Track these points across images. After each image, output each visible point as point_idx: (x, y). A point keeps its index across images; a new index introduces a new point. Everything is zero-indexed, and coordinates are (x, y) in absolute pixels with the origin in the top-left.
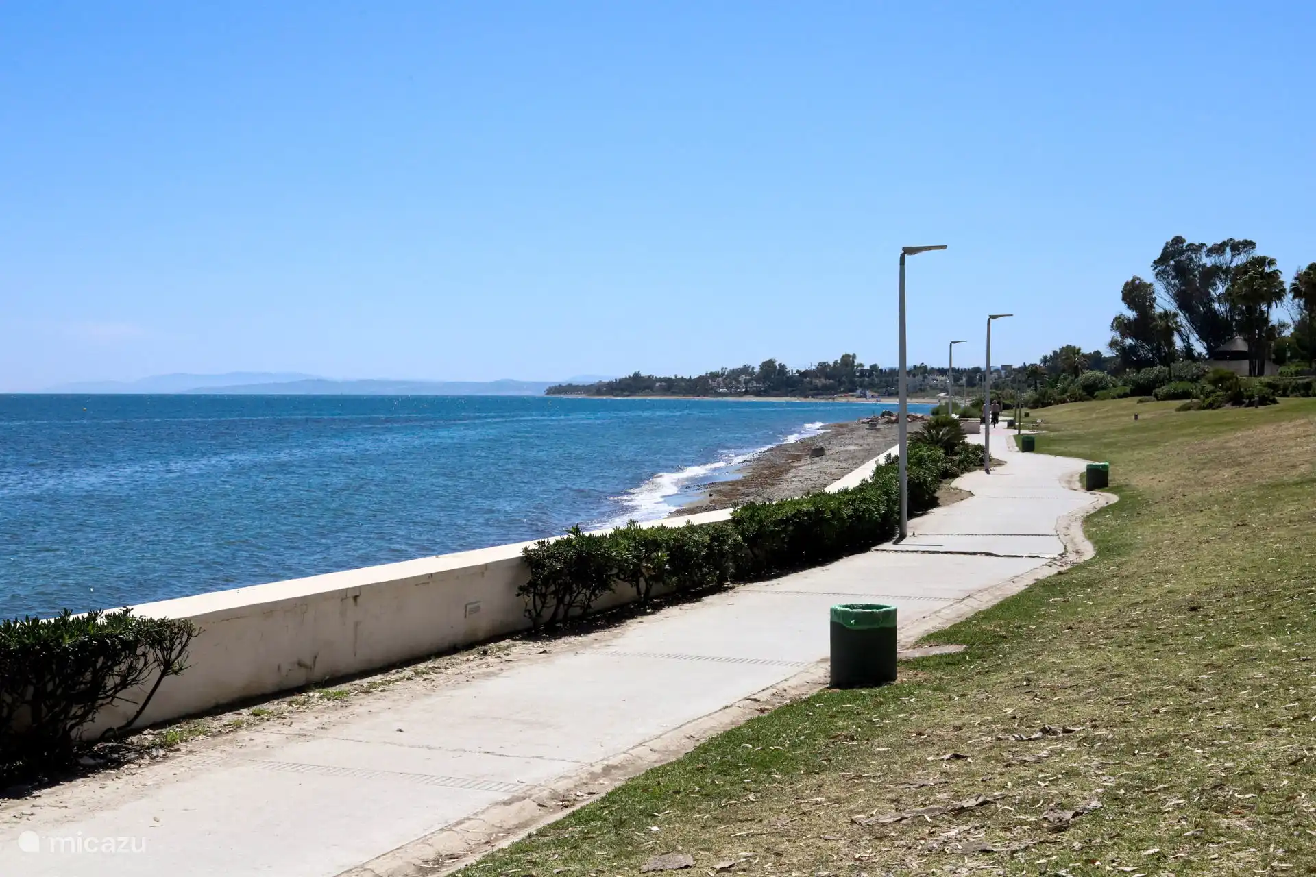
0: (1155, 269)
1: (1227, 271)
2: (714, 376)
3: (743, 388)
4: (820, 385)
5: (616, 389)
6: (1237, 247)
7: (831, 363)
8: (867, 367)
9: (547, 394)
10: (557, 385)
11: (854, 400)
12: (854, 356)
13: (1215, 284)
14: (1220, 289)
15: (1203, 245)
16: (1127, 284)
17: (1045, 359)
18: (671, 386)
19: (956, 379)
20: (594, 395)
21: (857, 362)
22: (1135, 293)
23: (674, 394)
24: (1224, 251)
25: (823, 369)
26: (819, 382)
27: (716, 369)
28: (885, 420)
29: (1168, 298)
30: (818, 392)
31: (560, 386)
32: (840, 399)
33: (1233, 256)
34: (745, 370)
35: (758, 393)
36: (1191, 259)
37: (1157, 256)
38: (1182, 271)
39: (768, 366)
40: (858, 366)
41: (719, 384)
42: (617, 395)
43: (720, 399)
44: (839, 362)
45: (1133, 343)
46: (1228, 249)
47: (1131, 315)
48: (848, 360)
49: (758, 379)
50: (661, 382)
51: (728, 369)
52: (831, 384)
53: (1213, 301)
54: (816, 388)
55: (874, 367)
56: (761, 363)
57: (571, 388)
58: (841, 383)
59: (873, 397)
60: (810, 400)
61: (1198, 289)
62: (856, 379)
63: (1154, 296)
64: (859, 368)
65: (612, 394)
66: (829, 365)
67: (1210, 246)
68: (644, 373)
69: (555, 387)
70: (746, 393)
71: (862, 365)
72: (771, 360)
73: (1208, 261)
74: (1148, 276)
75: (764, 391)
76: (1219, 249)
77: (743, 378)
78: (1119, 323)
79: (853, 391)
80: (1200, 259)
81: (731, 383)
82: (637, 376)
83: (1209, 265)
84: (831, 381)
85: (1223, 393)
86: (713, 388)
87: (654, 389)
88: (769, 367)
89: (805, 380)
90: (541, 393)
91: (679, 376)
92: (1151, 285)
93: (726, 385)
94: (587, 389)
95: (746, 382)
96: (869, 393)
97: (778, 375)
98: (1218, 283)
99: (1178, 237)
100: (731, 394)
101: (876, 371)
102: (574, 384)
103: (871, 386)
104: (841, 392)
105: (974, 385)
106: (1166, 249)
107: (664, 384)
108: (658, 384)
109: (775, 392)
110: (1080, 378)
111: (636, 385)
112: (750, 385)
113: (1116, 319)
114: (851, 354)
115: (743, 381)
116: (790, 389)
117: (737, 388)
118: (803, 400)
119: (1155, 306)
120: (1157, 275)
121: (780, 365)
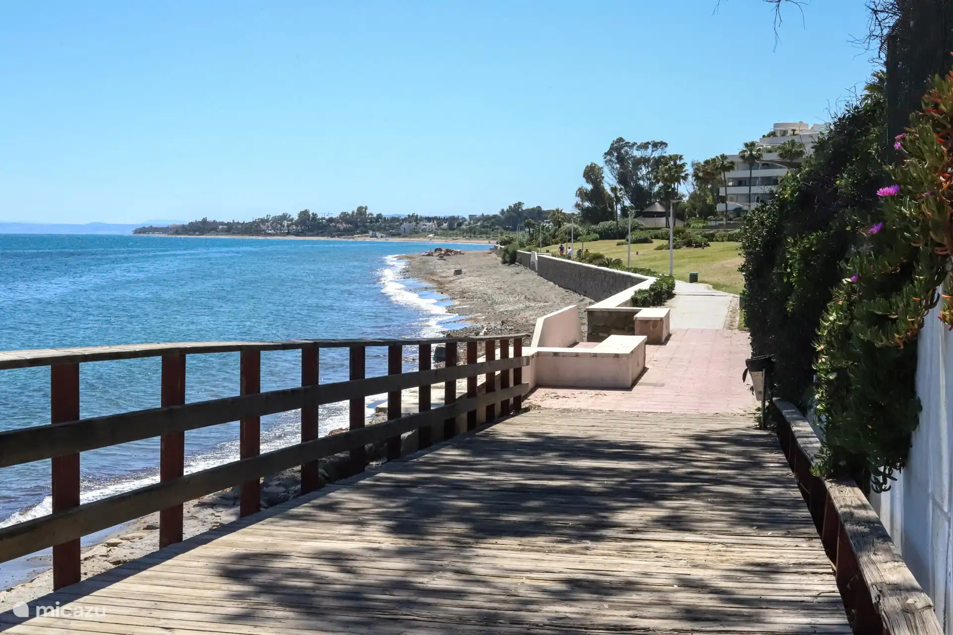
0: (605, 158)
1: (649, 160)
2: (263, 221)
3: (286, 230)
4: (342, 228)
5: (189, 231)
6: (656, 145)
7: (350, 213)
8: (375, 216)
9: (134, 233)
10: (142, 227)
11: (368, 239)
12: (366, 208)
13: (641, 169)
14: (644, 171)
15: (635, 143)
16: (587, 167)
17: (503, 212)
18: (231, 228)
19: (439, 225)
20: (173, 234)
21: (368, 212)
22: (592, 174)
23: (234, 234)
24: (647, 148)
25: (344, 217)
26: (342, 226)
27: (263, 216)
28: (437, 254)
29: (611, 177)
30: (341, 233)
31: (144, 227)
32: (359, 238)
33: (653, 151)
34: (284, 217)
35: (297, 234)
36: (628, 153)
37: (607, 149)
38: (621, 160)
40: (369, 215)
41: (268, 227)
42: (190, 235)
43: (269, 238)
44: (356, 212)
45: (590, 206)
46: (650, 146)
47: (589, 187)
48: (361, 211)
49: (296, 224)
50: (223, 225)
51: (271, 217)
52: (350, 227)
53: (639, 179)
54: (339, 230)
55: (379, 216)
56: (299, 212)
57: (152, 229)
58: (357, 227)
59: (382, 237)
60: (336, 239)
61: (631, 171)
62: (368, 224)
63: (603, 175)
64: (370, 216)
65: (187, 234)
66: (348, 214)
67: (639, 144)
68: (210, 219)
69: (140, 229)
70: (288, 233)
71: (371, 214)
72: (306, 210)
73: (637, 154)
74: (600, 162)
75: (302, 232)
76: (645, 146)
77: (285, 223)
78: (581, 192)
79: (366, 232)
80: (633, 152)
81: (277, 226)
82: (204, 221)
83: (638, 157)
84: (350, 225)
85: (681, 240)
86: (264, 230)
87: (218, 230)
88: (305, 215)
89: (331, 224)
90: (129, 233)
91: (236, 221)
92: (602, 168)
93: (274, 229)
94: (165, 230)
95: (288, 226)
96: (378, 234)
97: (312, 221)
98: (643, 168)
99: (621, 138)
100: (276, 235)
101: (381, 218)
102: (154, 226)
103: (379, 229)
104: (358, 233)
105: (454, 229)
106: (612, 145)
107: (225, 227)
108: (220, 227)
109: (310, 233)
110: (562, 228)
111: (203, 227)
112: (290, 228)
113: (580, 189)
114: (364, 206)
115: (286, 225)
116: (320, 231)
117: (281, 230)
118: (330, 239)
119: (603, 181)
120: (606, 162)
121: (313, 214)
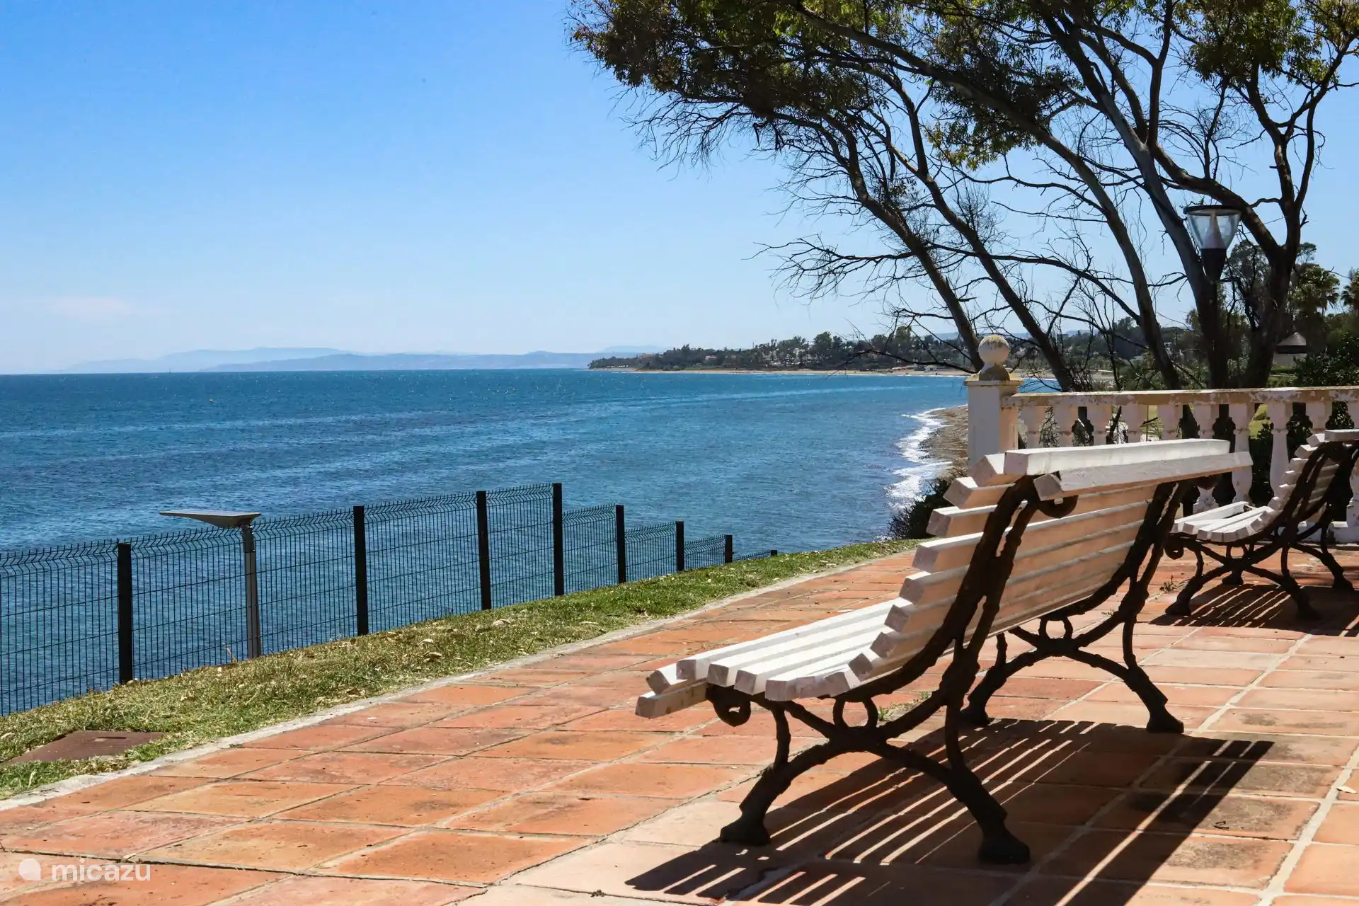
2: (765, 349)
3: (798, 361)
4: (876, 357)
5: (665, 364)
7: (887, 335)
8: (922, 338)
9: (591, 368)
10: (600, 358)
11: (912, 373)
18: (722, 359)
20: (643, 369)
21: (913, 334)
23: (726, 367)
25: (879, 341)
26: (876, 354)
27: (766, 340)
30: (874, 365)
31: (603, 359)
32: (899, 372)
34: (796, 342)
35: (814, 367)
38: (1248, 271)
39: (823, 339)
40: (913, 338)
41: (773, 357)
42: (667, 370)
43: (773, 373)
44: (895, 334)
48: (903, 334)
49: (812, 353)
50: (711, 354)
51: (778, 342)
54: (871, 360)
56: (815, 336)
57: (615, 362)
58: (897, 356)
59: (931, 370)
60: (867, 373)
62: (912, 351)
64: (915, 340)
65: (662, 368)
66: (885, 338)
68: (694, 346)
69: (598, 361)
70: (801, 366)
71: (917, 337)
72: (825, 333)
75: (819, 364)
77: (797, 351)
79: (909, 363)
81: (785, 356)
82: (686, 350)
86: (767, 362)
87: (704, 362)
89: (861, 352)
90: (584, 366)
91: (729, 348)
93: (781, 360)
94: (632, 363)
95: (801, 355)
97: (834, 348)
100: (785, 368)
102: (616, 357)
104: (898, 365)
107: (714, 357)
108: (708, 357)
109: (832, 365)
111: (685, 358)
112: (804, 358)
114: (906, 327)
115: (797, 354)
116: (846, 361)
117: (791, 361)
118: (861, 373)
121: (835, 338)
